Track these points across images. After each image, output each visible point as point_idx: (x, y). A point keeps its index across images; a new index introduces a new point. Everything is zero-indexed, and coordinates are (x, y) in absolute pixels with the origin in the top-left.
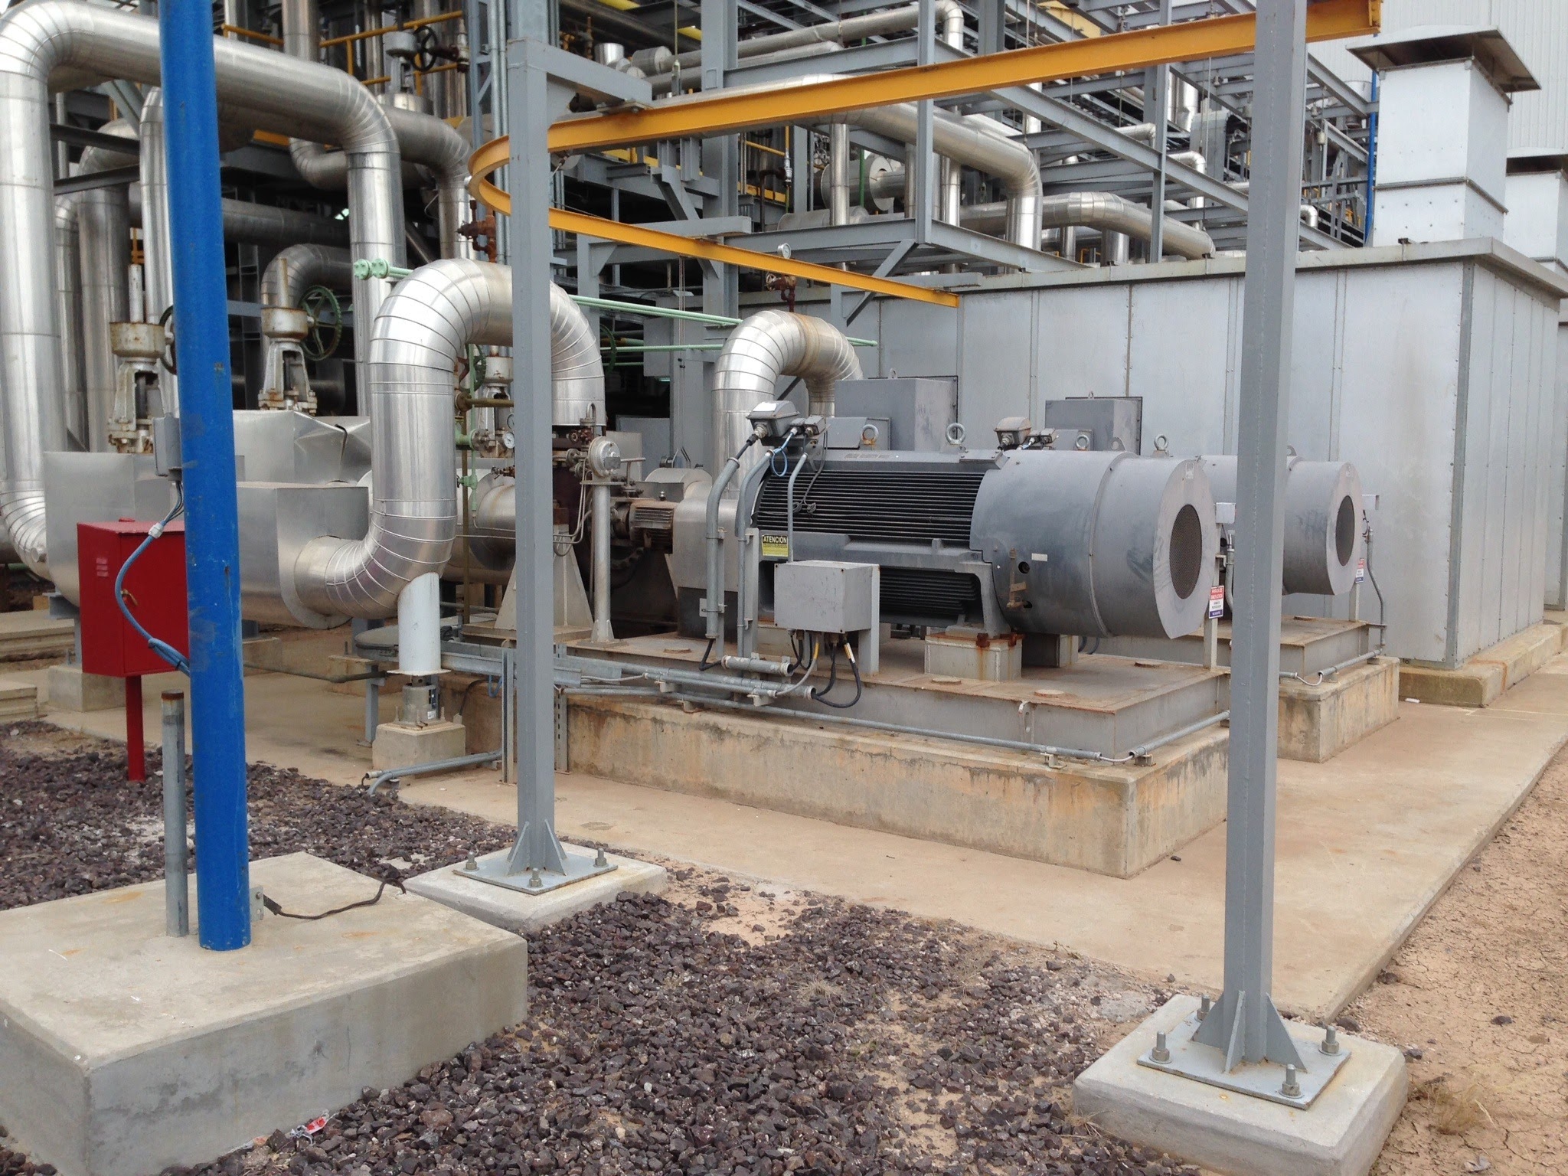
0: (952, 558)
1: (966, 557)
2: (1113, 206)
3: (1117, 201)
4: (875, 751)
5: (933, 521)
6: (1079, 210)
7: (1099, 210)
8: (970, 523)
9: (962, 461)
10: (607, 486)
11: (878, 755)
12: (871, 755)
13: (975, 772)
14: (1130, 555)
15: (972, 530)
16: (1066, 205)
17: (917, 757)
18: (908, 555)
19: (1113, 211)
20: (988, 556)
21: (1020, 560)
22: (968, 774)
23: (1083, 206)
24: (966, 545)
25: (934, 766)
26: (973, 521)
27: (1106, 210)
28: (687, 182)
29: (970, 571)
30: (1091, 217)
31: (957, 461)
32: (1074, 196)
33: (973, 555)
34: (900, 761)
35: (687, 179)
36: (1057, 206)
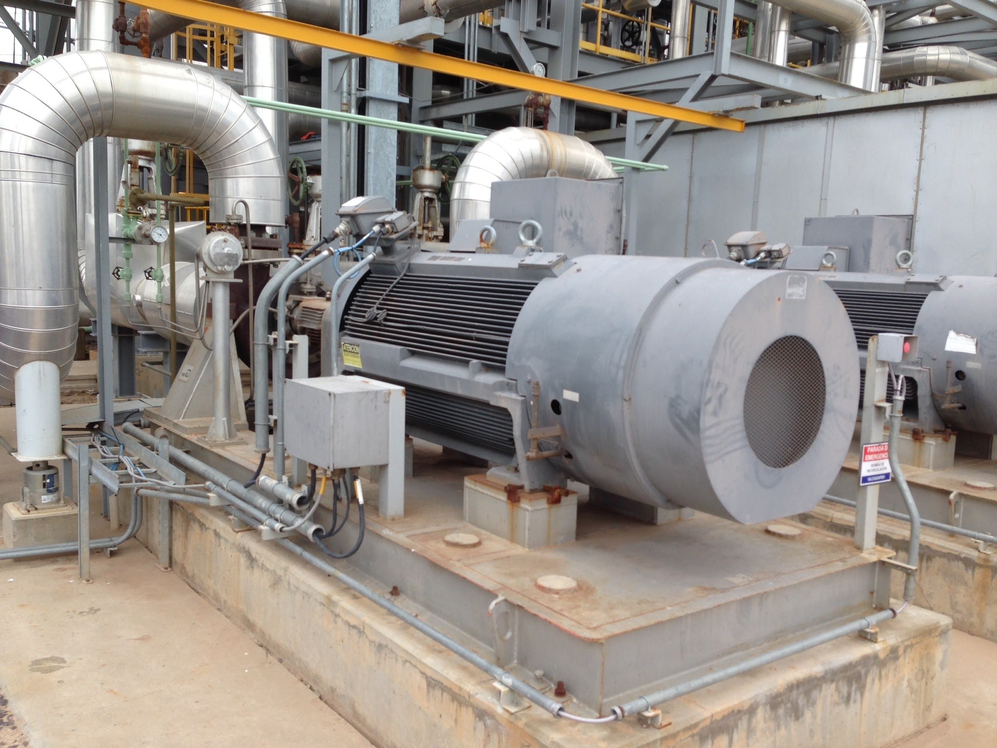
0: (486, 386)
1: (502, 387)
2: (958, 58)
3: (962, 53)
4: (353, 622)
5: (478, 339)
6: (925, 61)
7: (944, 61)
8: (507, 344)
9: (521, 266)
10: (224, 283)
11: (354, 627)
12: (349, 625)
13: (433, 684)
14: (673, 404)
15: (509, 353)
16: (912, 57)
17: (384, 643)
18: (450, 377)
19: (957, 62)
20: (521, 385)
21: (552, 397)
22: (424, 684)
23: (929, 58)
24: (501, 370)
25: (397, 659)
26: (511, 341)
27: (951, 61)
28: (527, 33)
29: (503, 404)
30: (936, 67)
31: (516, 266)
32: (920, 50)
33: (508, 384)
34: (371, 642)
35: (525, 30)
36: (904, 58)
